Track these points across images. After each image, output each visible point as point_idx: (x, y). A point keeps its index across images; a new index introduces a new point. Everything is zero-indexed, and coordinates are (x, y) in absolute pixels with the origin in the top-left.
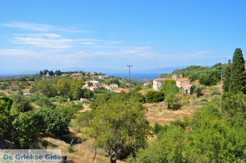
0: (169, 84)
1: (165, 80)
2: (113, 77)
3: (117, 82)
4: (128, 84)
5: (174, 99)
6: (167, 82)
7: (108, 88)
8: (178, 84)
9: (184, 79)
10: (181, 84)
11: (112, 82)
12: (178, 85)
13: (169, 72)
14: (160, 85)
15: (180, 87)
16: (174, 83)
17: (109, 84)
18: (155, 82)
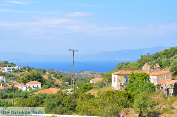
0: (139, 80)
1: (130, 72)
2: (30, 69)
3: (39, 79)
4: (57, 81)
5: (149, 103)
6: (134, 77)
7: (24, 89)
8: (153, 79)
9: (163, 71)
10: (158, 80)
11: (30, 78)
12: (152, 81)
13: (133, 59)
14: (124, 80)
15: (156, 84)
16: (146, 78)
17: (25, 82)
18: (115, 77)
